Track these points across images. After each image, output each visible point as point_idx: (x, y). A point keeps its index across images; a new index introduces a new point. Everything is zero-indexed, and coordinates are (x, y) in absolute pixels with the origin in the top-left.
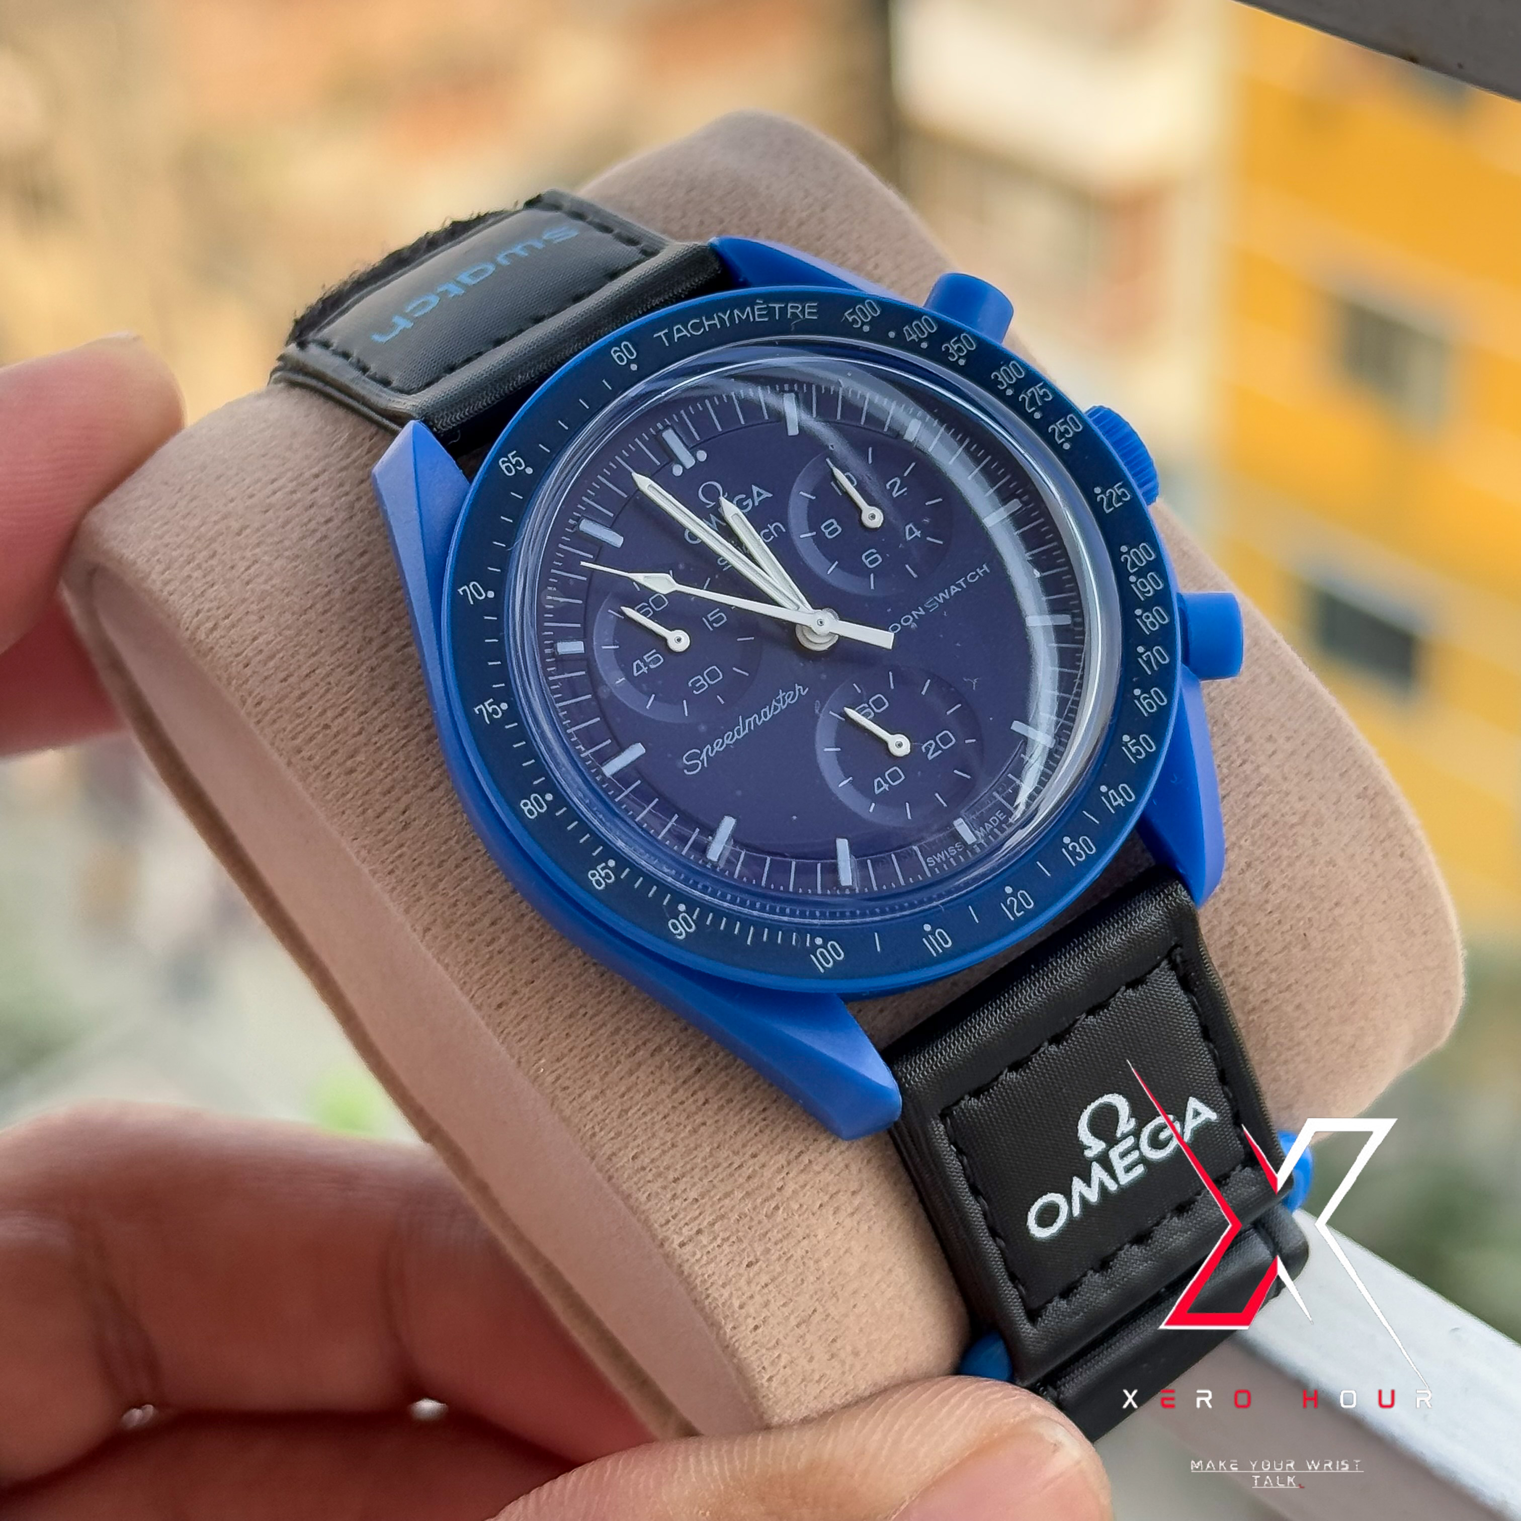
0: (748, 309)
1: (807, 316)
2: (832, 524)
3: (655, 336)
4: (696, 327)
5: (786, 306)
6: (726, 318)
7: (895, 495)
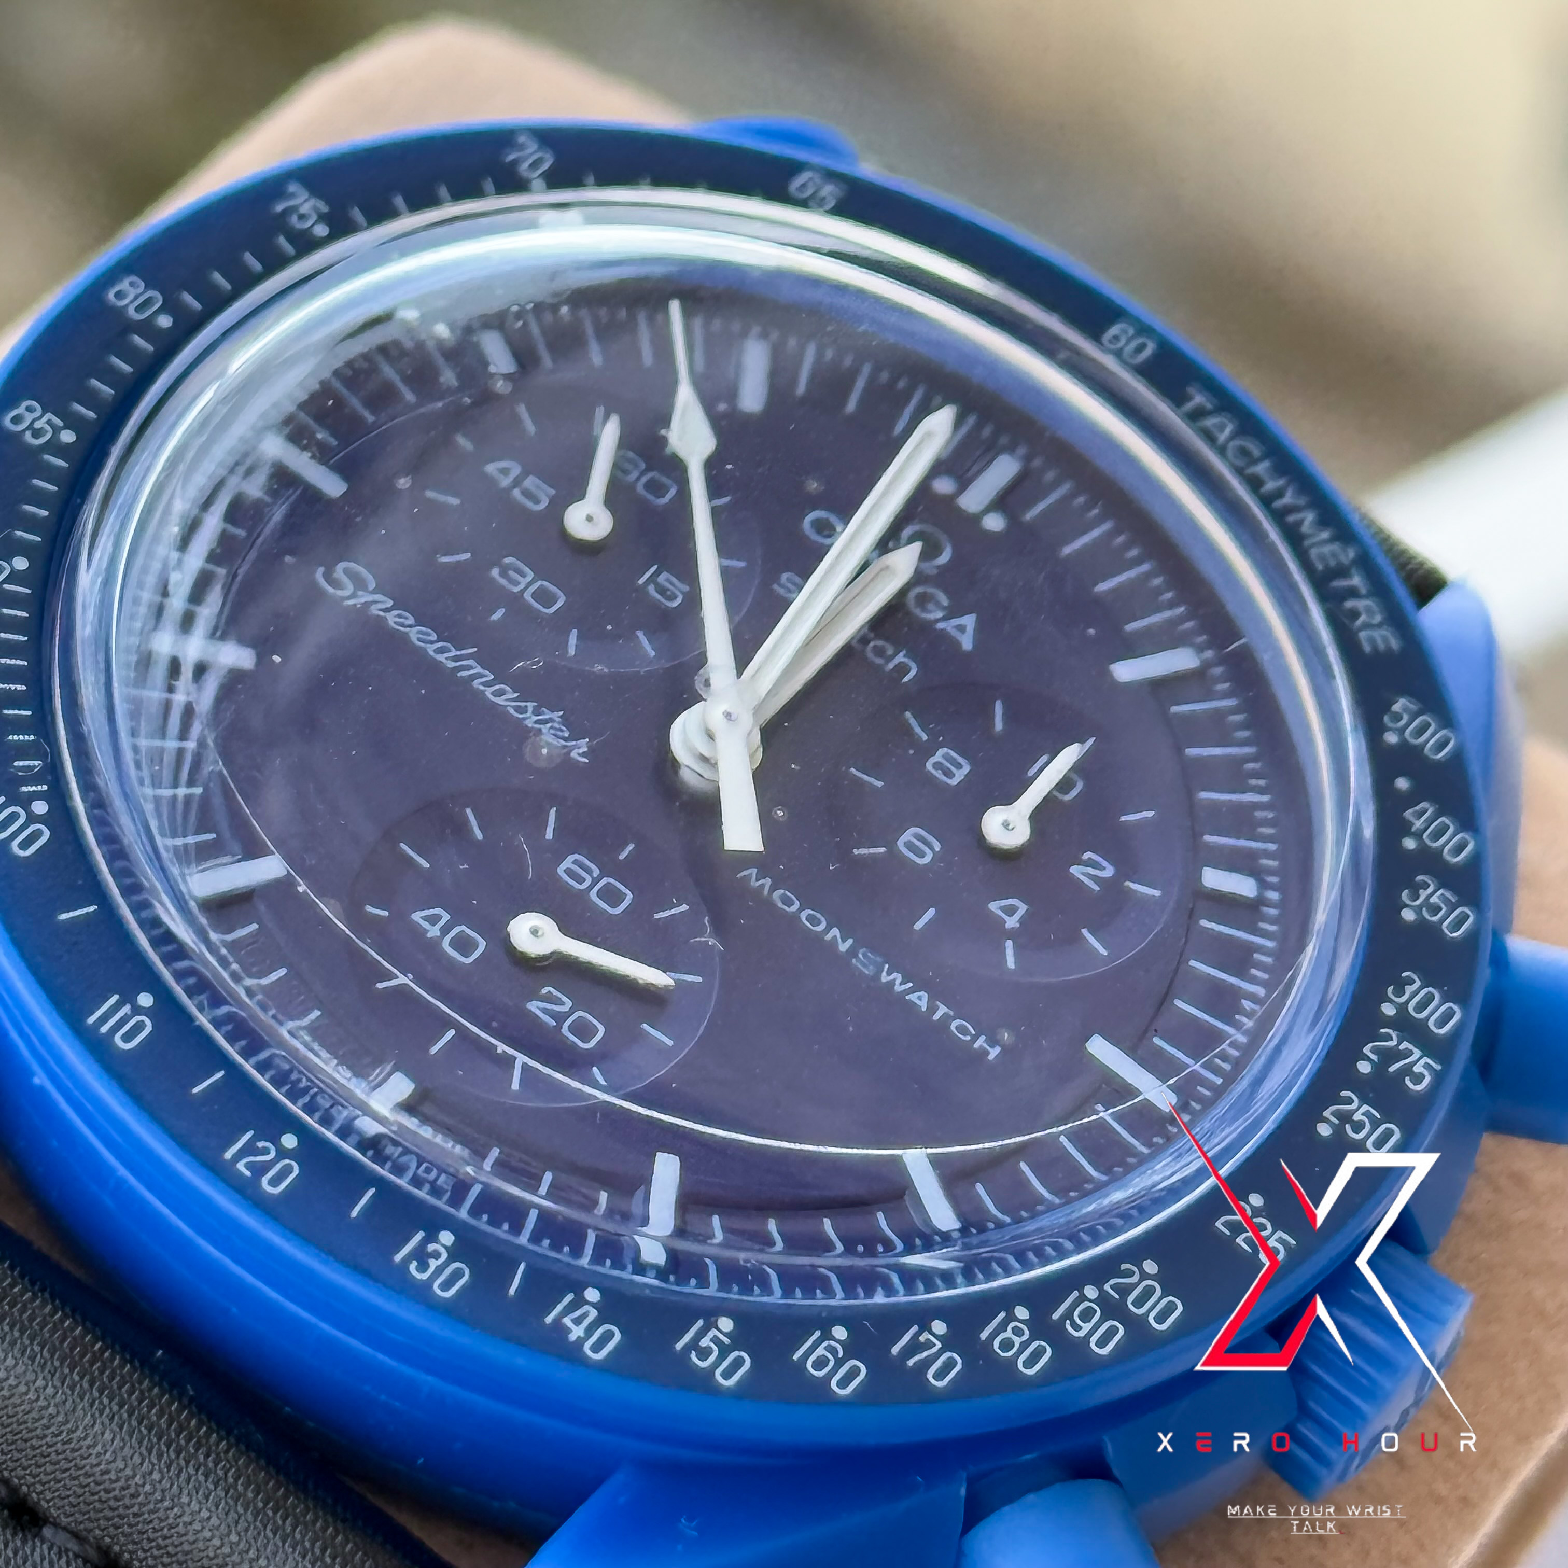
0: (1326, 534)
1: (1361, 635)
2: (959, 766)
4: (1242, 453)
5: (1365, 597)
7: (1075, 870)
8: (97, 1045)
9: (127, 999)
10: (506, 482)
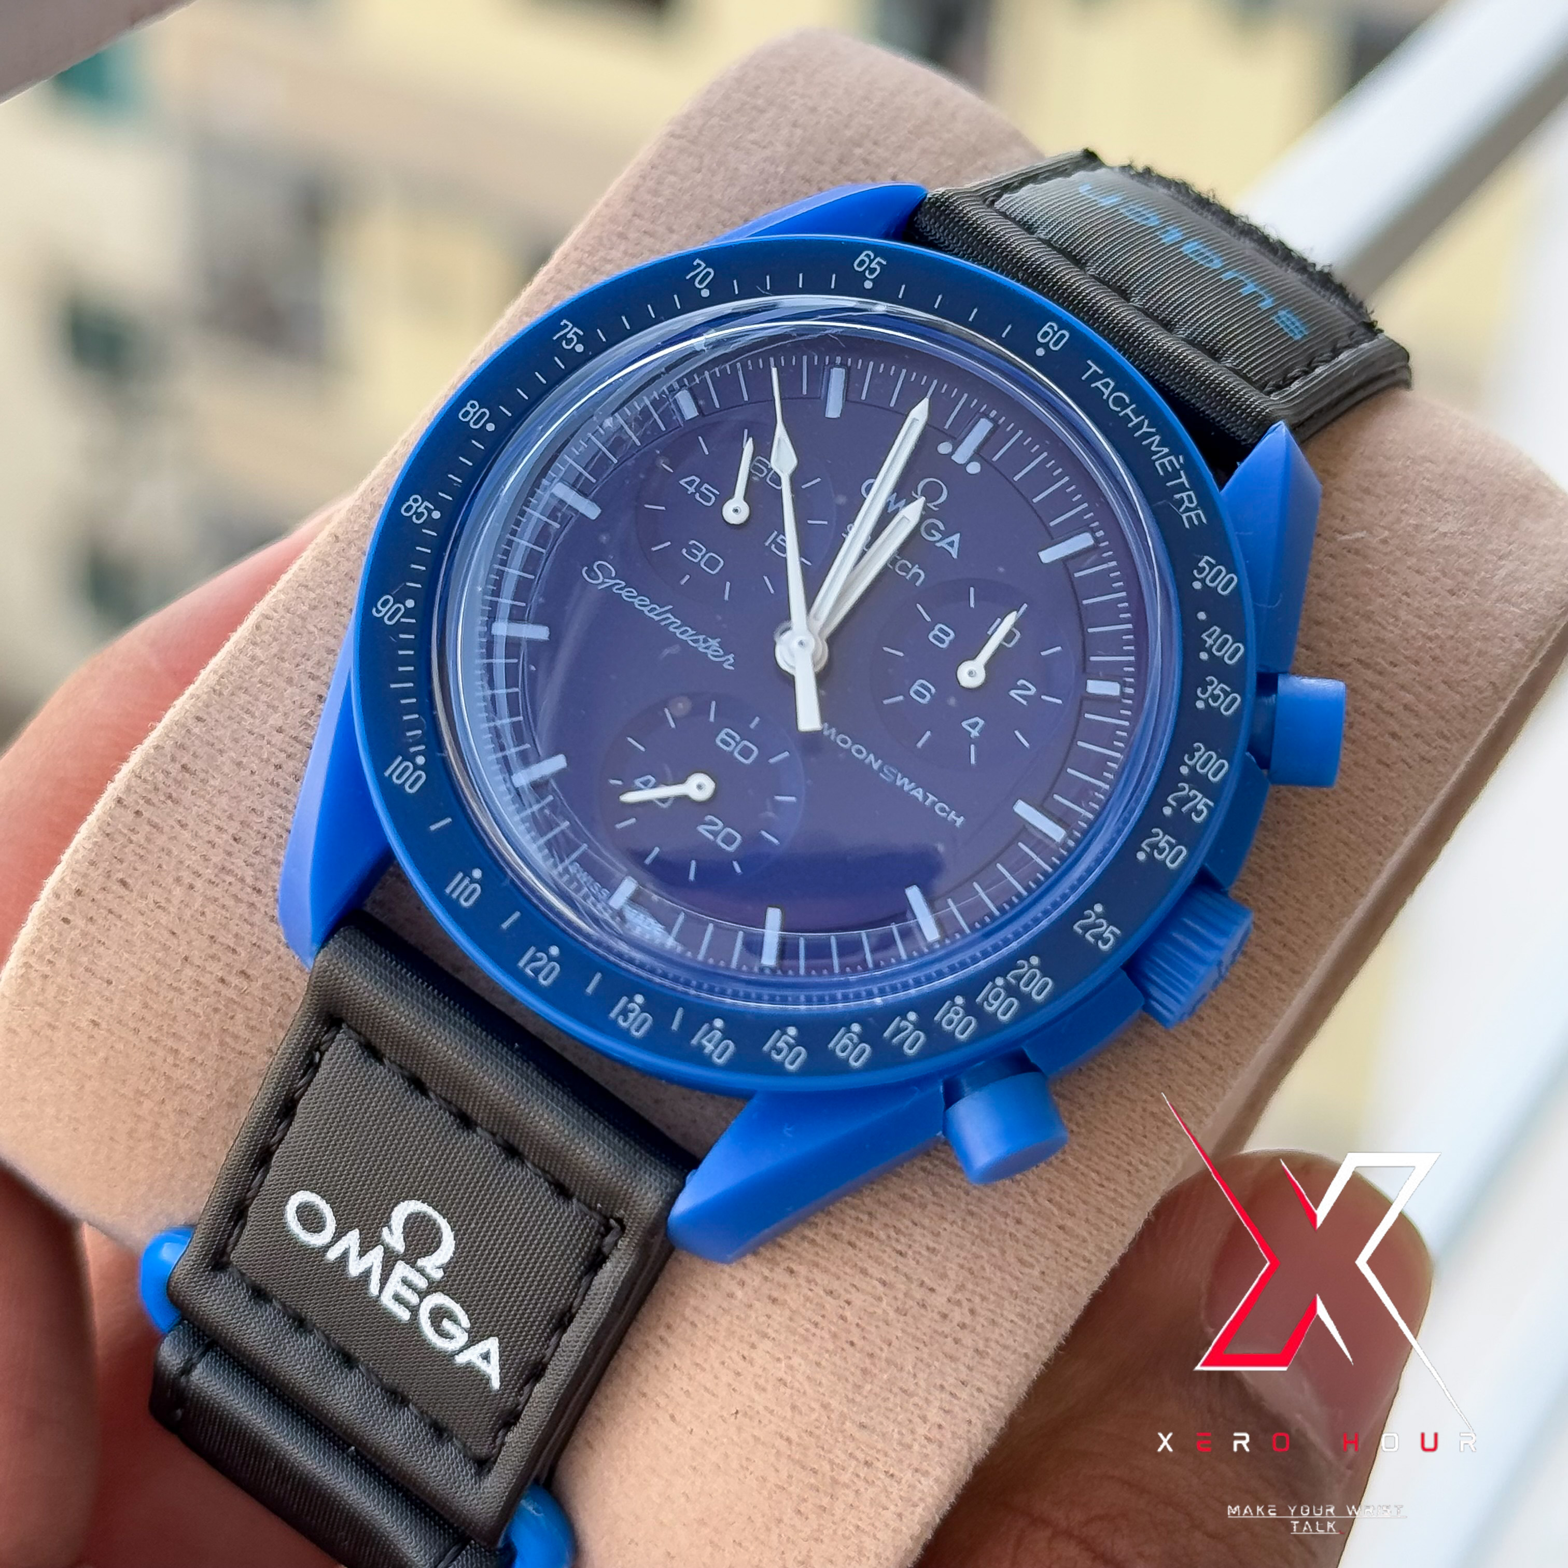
0: (1166, 450)
1: (1184, 516)
2: (947, 635)
3: (1089, 362)
4: (1119, 401)
5: (1188, 490)
6: (1145, 429)
7: (1013, 693)
8: (451, 906)
9: (467, 874)
10: (691, 490)
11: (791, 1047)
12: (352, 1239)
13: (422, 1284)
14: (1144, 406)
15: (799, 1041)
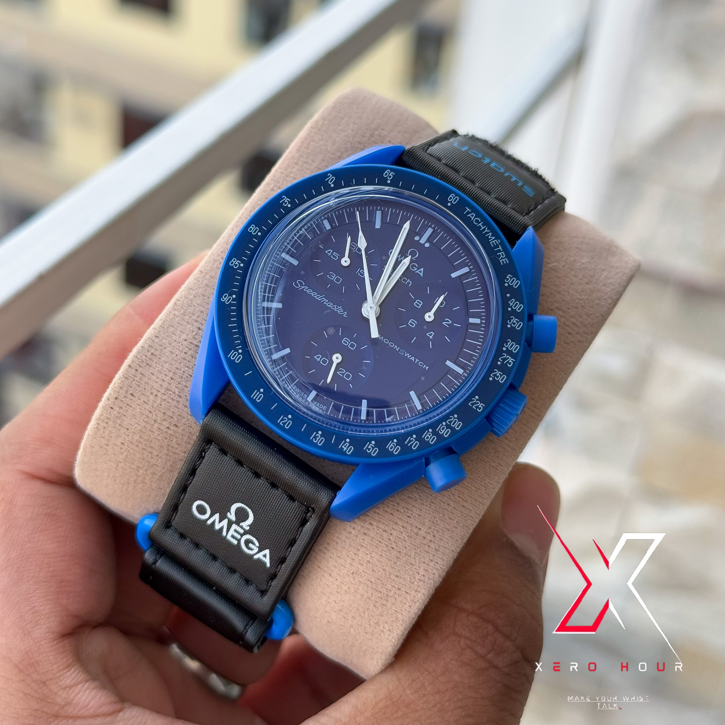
0: (494, 238)
1: (501, 261)
2: (421, 303)
3: (466, 208)
4: (477, 221)
5: (502, 252)
6: (486, 231)
7: (443, 323)
8: (253, 402)
9: (259, 390)
10: (330, 254)
11: (373, 448)
12: (217, 516)
13: (242, 531)
14: (486, 223)
15: (376, 446)
